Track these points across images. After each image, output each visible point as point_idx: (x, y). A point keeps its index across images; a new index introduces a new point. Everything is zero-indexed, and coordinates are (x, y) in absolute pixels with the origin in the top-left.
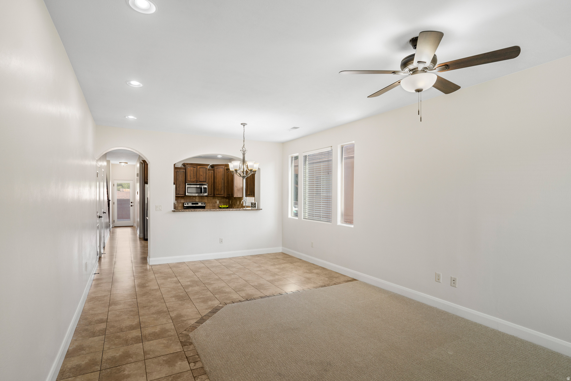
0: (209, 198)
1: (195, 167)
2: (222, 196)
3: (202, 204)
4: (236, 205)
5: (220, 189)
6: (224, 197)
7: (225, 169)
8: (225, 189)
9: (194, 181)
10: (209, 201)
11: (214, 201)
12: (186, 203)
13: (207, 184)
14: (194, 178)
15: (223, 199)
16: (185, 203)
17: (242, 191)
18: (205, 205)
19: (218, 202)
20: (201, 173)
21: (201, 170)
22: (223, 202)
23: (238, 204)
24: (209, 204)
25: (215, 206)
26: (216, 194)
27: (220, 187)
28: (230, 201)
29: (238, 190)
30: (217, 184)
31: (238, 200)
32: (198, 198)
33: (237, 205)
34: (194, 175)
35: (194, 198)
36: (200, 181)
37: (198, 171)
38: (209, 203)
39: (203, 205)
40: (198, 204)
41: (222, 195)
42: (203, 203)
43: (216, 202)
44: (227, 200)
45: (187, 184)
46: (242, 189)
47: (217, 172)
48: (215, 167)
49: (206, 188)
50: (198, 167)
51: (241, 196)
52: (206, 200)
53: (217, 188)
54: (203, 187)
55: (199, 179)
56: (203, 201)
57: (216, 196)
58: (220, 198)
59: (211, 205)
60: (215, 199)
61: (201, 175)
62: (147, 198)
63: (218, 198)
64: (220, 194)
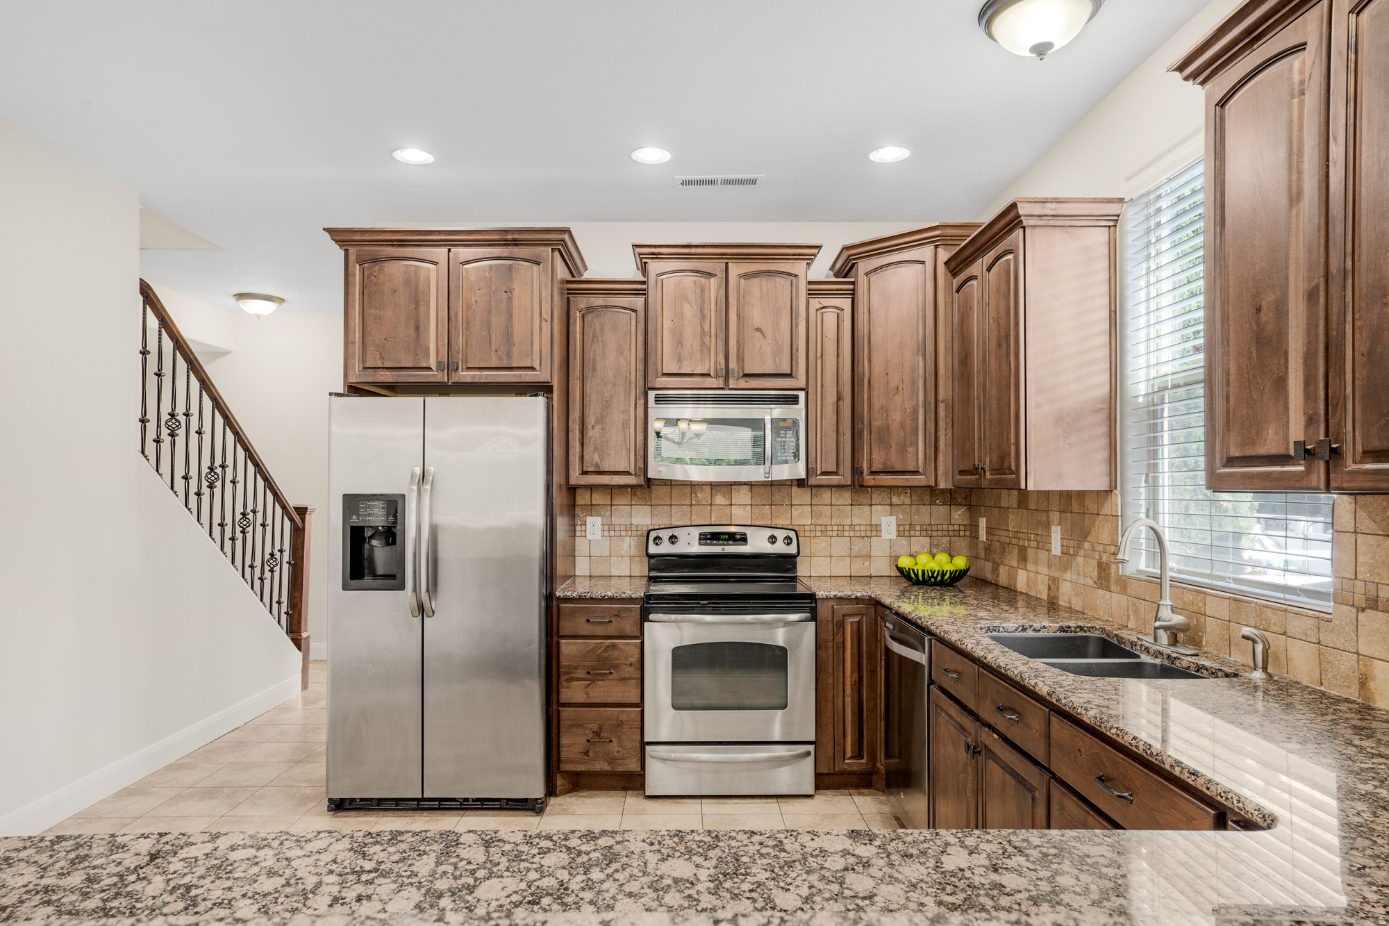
0: (826, 496)
1: (709, 275)
2: (920, 480)
3: (773, 539)
4: (1031, 553)
5: (902, 427)
6: (932, 493)
7: (941, 269)
8: (942, 424)
9: (708, 375)
10: (826, 521)
11: (861, 516)
12: (665, 535)
13: (802, 395)
14: (705, 348)
15: (925, 509)
16: (653, 535)
17: (1103, 429)
18: (792, 549)
19: (889, 524)
20: (757, 316)
21: (756, 291)
22: (927, 531)
23: (1056, 549)
24: (820, 545)
25: (868, 557)
26: (870, 465)
27: (896, 416)
28: (983, 522)
29: (1067, 422)
30: (875, 393)
31: (1055, 516)
32: (743, 496)
33: (1043, 555)
34: (703, 333)
35: (720, 500)
36: (746, 375)
37: (732, 301)
38: (824, 532)
39: (780, 548)
40: (743, 539)
41: (916, 472)
42: (781, 534)
43: (876, 529)
44: (959, 515)
45: (652, 394)
46: (1103, 416)
47: (874, 299)
49: (795, 423)
50: (736, 269)
51: (1100, 484)
52: (801, 513)
53: (876, 424)
54: (768, 418)
55: (741, 359)
56: (780, 522)
57: (872, 483)
58: (908, 501)
59: (840, 546)
60: (867, 508)
61: (759, 330)
62: (345, 496)
63: (895, 500)
64: (898, 467)
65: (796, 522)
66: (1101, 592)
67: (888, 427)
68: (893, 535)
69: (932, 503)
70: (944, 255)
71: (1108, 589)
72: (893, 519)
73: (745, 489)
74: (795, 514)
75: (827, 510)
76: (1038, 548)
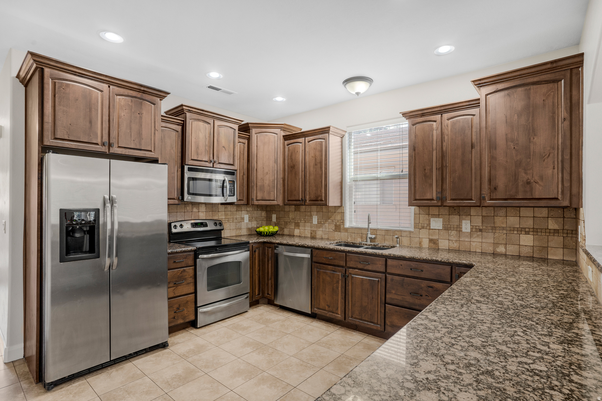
1: (208, 123)
2: (275, 203)
3: (216, 224)
5: (269, 186)
7: (282, 137)
8: (281, 185)
9: (207, 162)
10: (229, 217)
11: (238, 215)
12: (178, 224)
13: (236, 172)
14: (206, 151)
15: (255, 212)
16: (173, 225)
18: (222, 227)
19: (246, 217)
20: (223, 141)
21: (223, 133)
22: (256, 218)
23: (315, 222)
25: (240, 229)
26: (256, 198)
27: (267, 182)
28: (274, 216)
29: (335, 188)
30: (259, 174)
31: (314, 213)
32: (203, 208)
33: (307, 224)
34: (206, 145)
35: (195, 210)
36: (219, 163)
37: (215, 135)
38: (229, 221)
39: (218, 227)
40: (206, 225)
41: (274, 200)
42: (218, 222)
43: (243, 219)
44: (264, 214)
45: (186, 168)
47: (259, 143)
48: (254, 131)
49: (234, 182)
50: (217, 123)
51: (339, 204)
53: (259, 184)
55: (218, 157)
57: (257, 204)
58: (251, 209)
59: (233, 226)
60: (240, 212)
61: (224, 147)
62: (61, 210)
63: (248, 209)
64: (267, 198)
65: (220, 218)
66: (336, 233)
67: (263, 185)
68: (248, 221)
69: (257, 210)
70: (283, 133)
71: (340, 231)
72: (248, 215)
73: (204, 206)
74: (220, 214)
75: (229, 213)
76: (305, 222)
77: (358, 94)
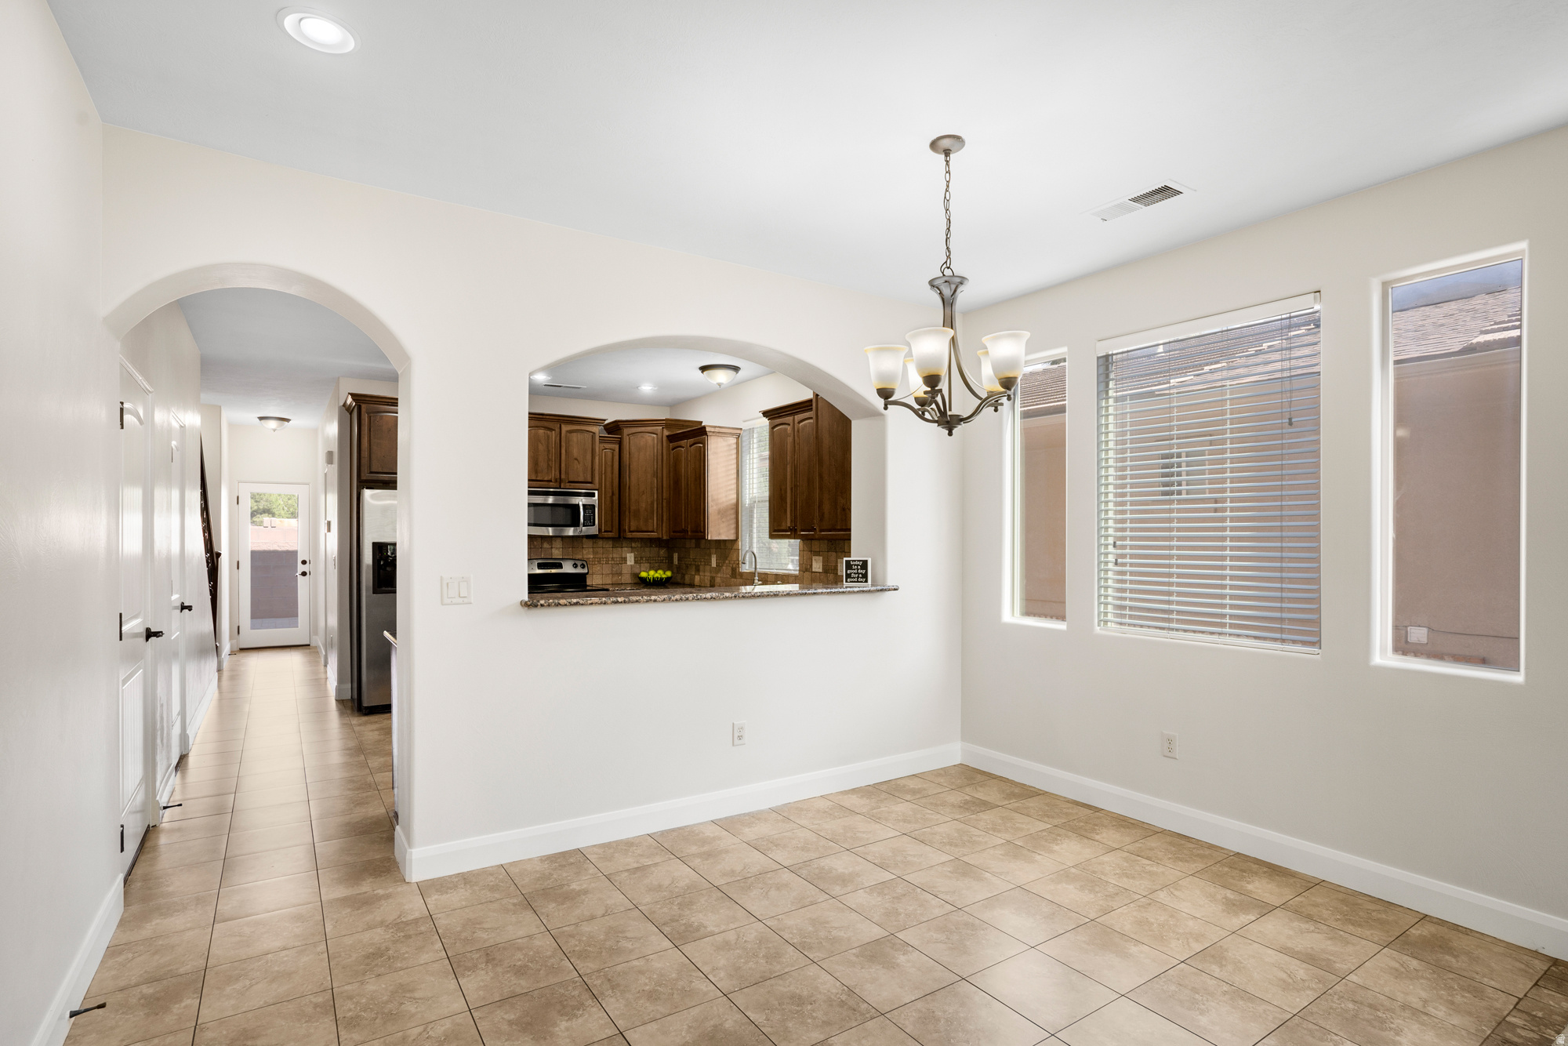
0: (600, 543)
1: (551, 430)
2: (654, 535)
3: (575, 566)
4: (701, 568)
5: (646, 510)
6: (651, 542)
7: (665, 439)
8: (664, 509)
9: (551, 481)
10: (601, 556)
11: (616, 554)
13: (596, 492)
14: (549, 467)
15: (647, 549)
17: (734, 516)
18: (585, 571)
19: (630, 558)
20: (575, 452)
21: (575, 439)
22: (648, 560)
23: (714, 564)
24: (597, 568)
25: (620, 574)
26: (629, 527)
27: (643, 505)
28: (676, 556)
29: (722, 513)
30: (631, 493)
31: (713, 551)
32: (558, 543)
33: (708, 568)
34: (549, 460)
35: (546, 545)
36: (570, 482)
37: (563, 444)
38: (599, 562)
39: (579, 570)
40: (560, 567)
41: (653, 531)
42: (579, 563)
43: (625, 560)
44: (663, 552)
46: (733, 511)
47: (633, 448)
48: (626, 431)
49: (594, 506)
50: (565, 428)
51: (732, 537)
52: (588, 553)
53: (632, 508)
54: (581, 503)
55: (567, 473)
56: (580, 557)
57: (631, 536)
58: (639, 546)
59: (607, 569)
60: (620, 549)
61: (576, 459)
62: (373, 543)
63: (633, 545)
64: (645, 529)
65: (585, 557)
66: (733, 579)
67: (639, 510)
68: (633, 563)
69: (651, 546)
70: (666, 433)
71: (736, 578)
72: (633, 554)
73: (559, 540)
74: (585, 552)
75: (600, 550)
76: (705, 565)
77: (719, 385)
